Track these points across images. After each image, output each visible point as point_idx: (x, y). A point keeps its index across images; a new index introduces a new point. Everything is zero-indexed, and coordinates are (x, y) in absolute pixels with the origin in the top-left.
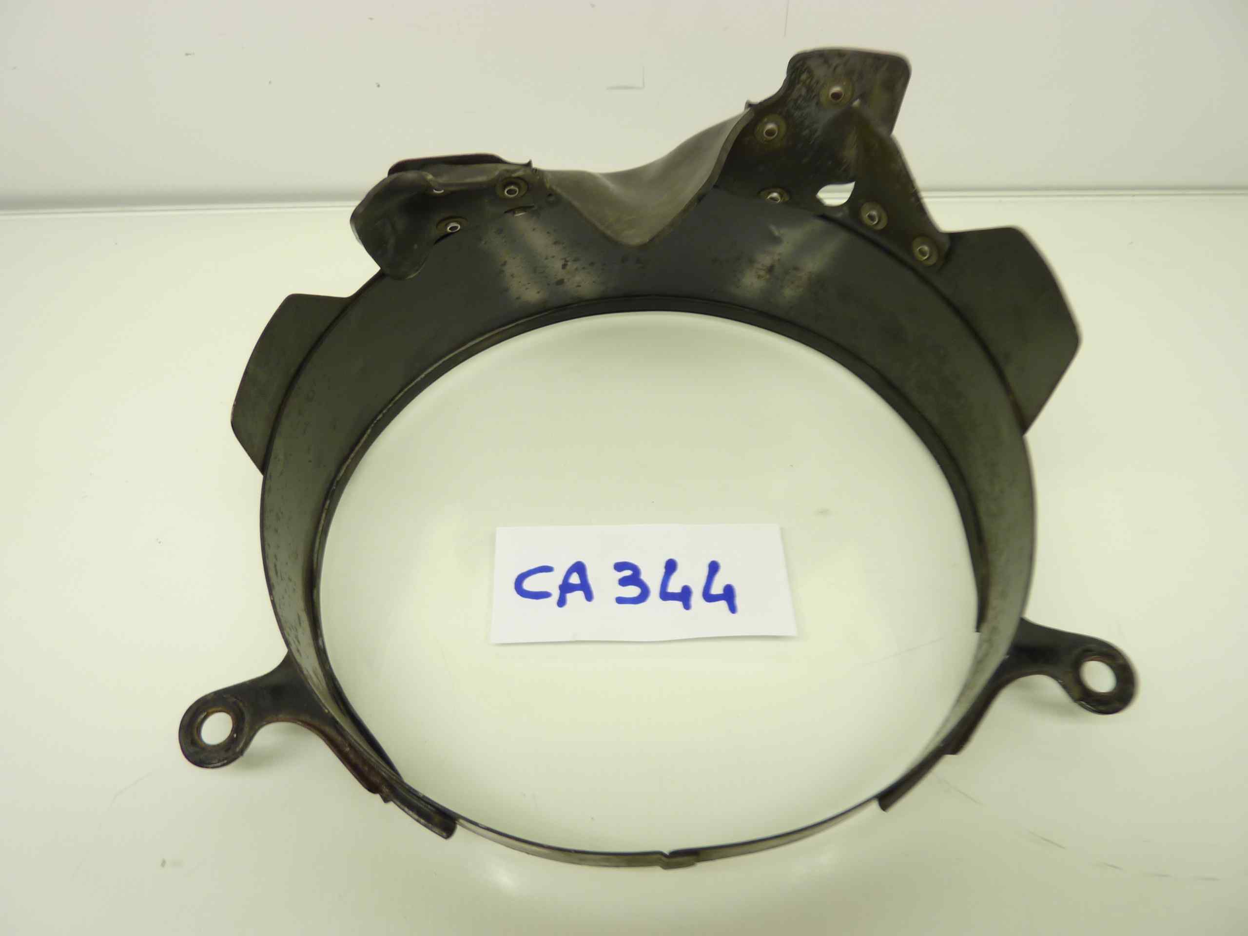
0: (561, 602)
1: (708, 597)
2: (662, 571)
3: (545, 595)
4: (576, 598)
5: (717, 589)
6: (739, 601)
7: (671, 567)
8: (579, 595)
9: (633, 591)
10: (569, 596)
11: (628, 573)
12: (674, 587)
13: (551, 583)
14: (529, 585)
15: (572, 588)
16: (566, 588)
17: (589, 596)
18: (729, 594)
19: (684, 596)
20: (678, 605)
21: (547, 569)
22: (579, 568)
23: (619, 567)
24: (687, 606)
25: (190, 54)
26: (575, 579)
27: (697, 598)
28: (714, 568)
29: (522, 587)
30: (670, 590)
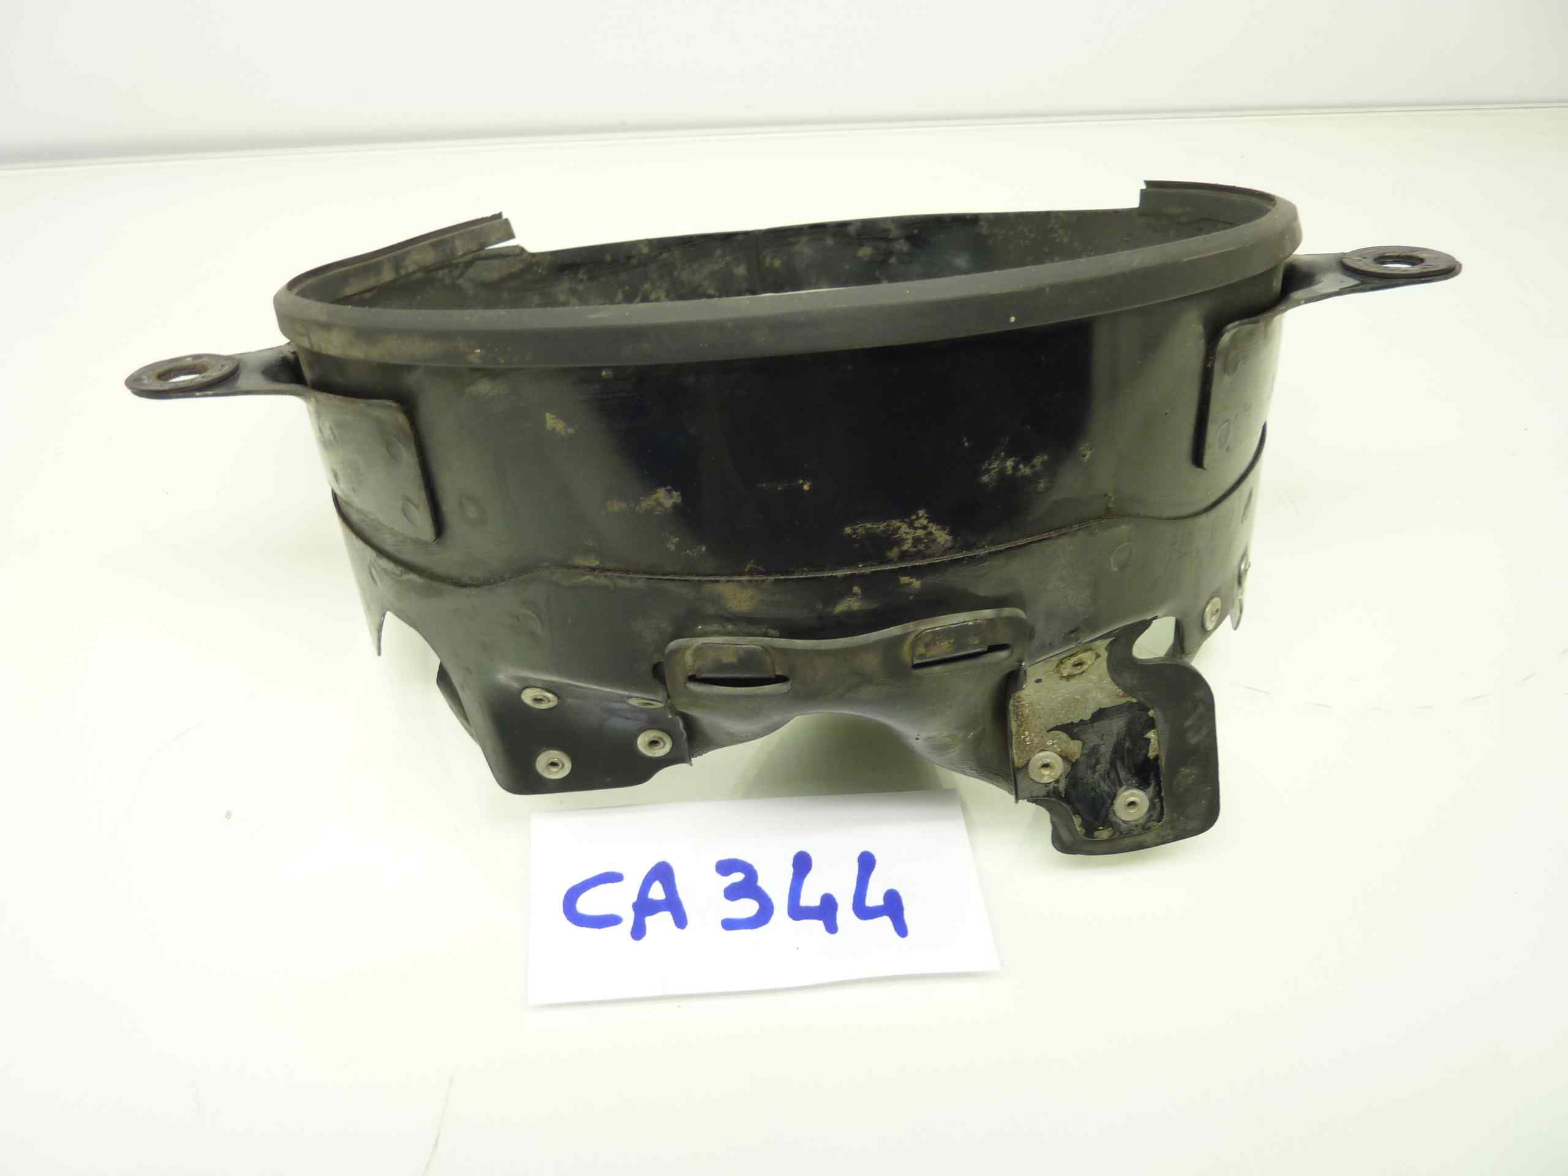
0: (638, 932)
1: (863, 911)
2: (789, 872)
3: (612, 920)
4: (660, 923)
5: (874, 898)
6: (908, 917)
7: (802, 864)
8: (665, 918)
9: (747, 908)
10: (649, 921)
11: (738, 877)
12: (810, 897)
13: (620, 899)
14: (585, 904)
15: (653, 907)
16: (644, 907)
17: (681, 921)
18: (893, 906)
19: (826, 911)
20: (818, 925)
21: (613, 877)
22: (662, 873)
23: (725, 867)
24: (832, 927)
26: (657, 892)
27: (845, 913)
28: (867, 863)
29: (575, 909)
30: (803, 902)
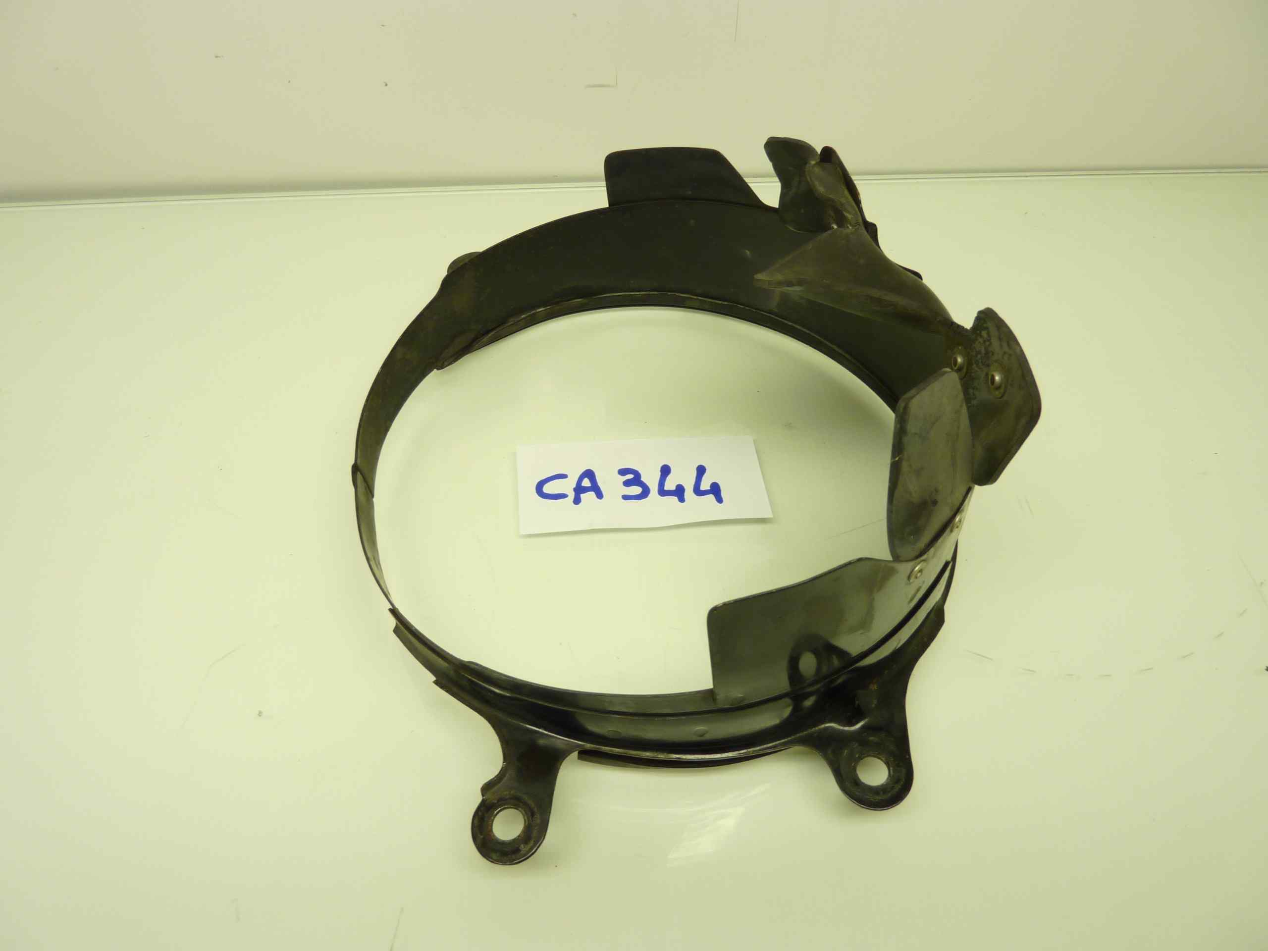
0: (577, 501)
1: (698, 491)
2: (658, 475)
3: (563, 496)
4: (588, 497)
5: (705, 485)
6: (723, 494)
7: (666, 471)
8: (591, 495)
9: (636, 490)
10: (582, 496)
11: (630, 476)
12: (670, 485)
13: (567, 486)
14: (548, 489)
15: (586, 490)
16: (579, 490)
17: (600, 495)
18: (715, 490)
19: (679, 493)
20: (675, 499)
21: (563, 476)
22: (589, 474)
23: (623, 472)
24: (682, 499)
25: (219, 57)
26: (586, 483)
27: (689, 493)
28: (701, 470)
29: (542, 491)
30: (666, 488)
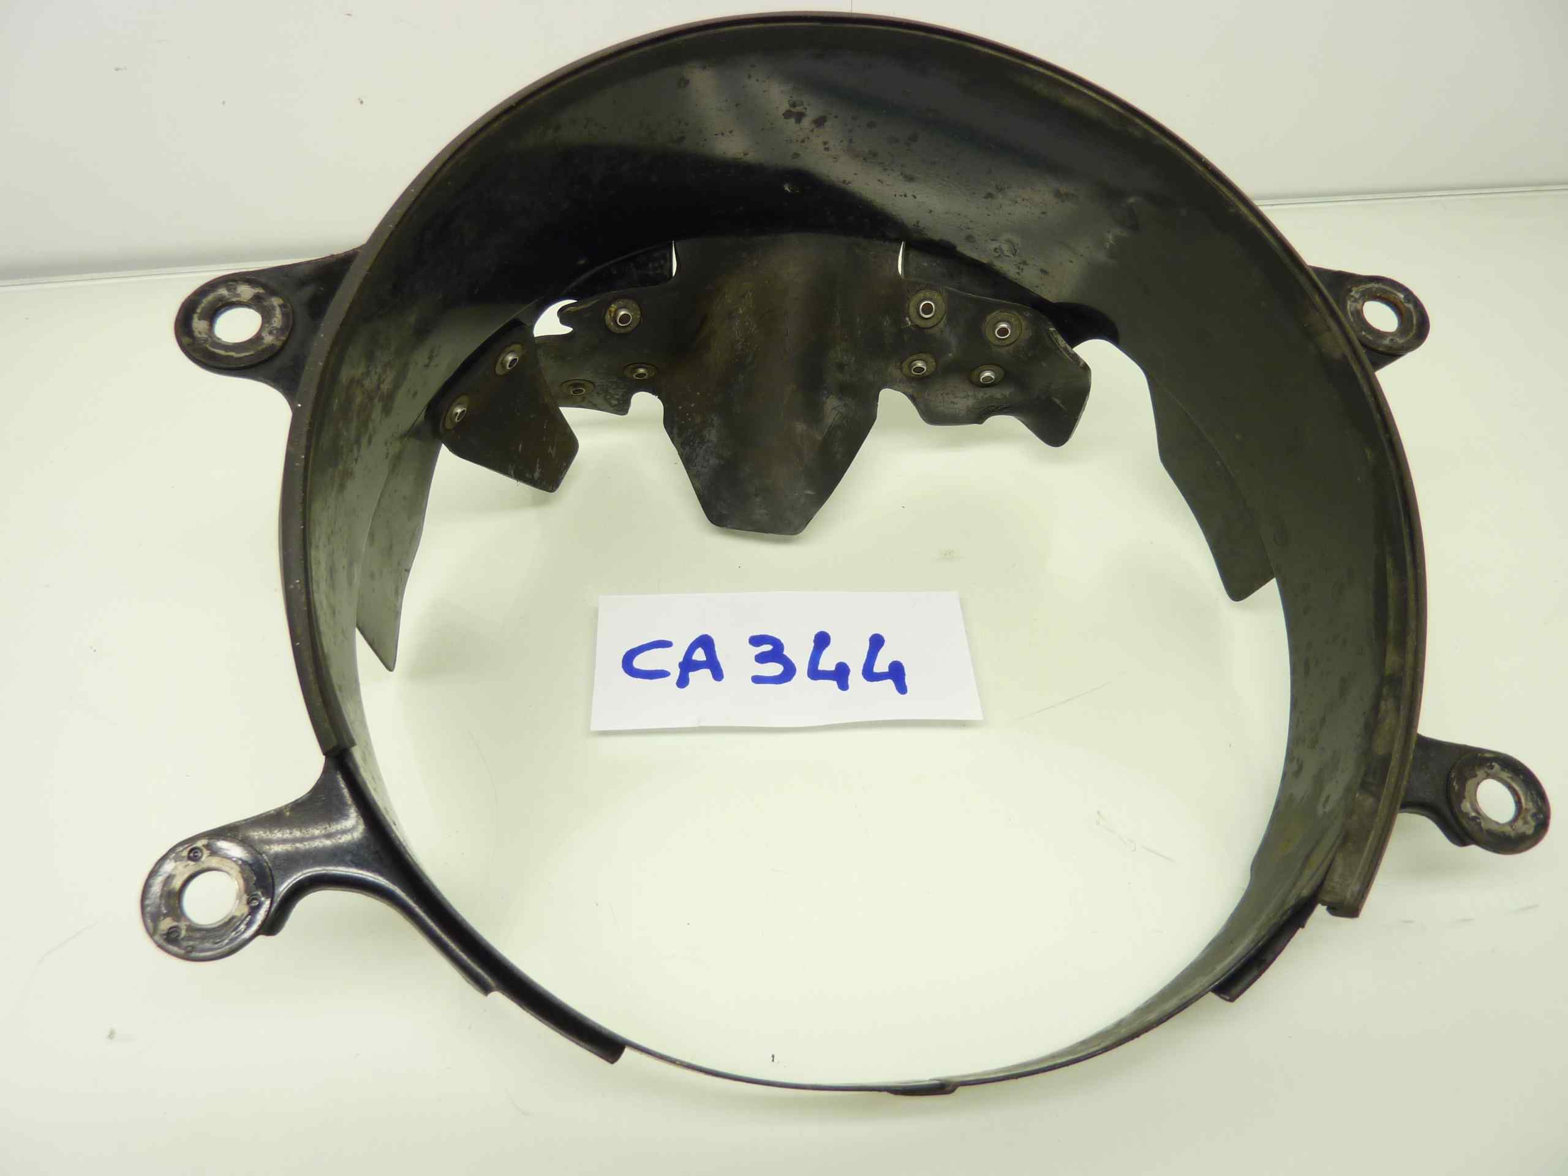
0: (683, 682)
1: (869, 674)
2: (810, 646)
3: (663, 674)
4: (701, 677)
5: (881, 665)
6: (908, 680)
7: (822, 641)
8: (706, 673)
9: (774, 669)
10: (691, 675)
11: (767, 648)
12: (827, 663)
13: (670, 660)
14: (640, 662)
15: (698, 666)
16: (688, 665)
17: (718, 675)
18: (896, 673)
19: (840, 675)
20: (833, 684)
21: (664, 644)
22: (705, 642)
23: (756, 641)
24: (843, 686)
25: (120, 69)
26: (699, 655)
27: (856, 676)
28: (877, 642)
29: (632, 665)
30: (821, 667)
